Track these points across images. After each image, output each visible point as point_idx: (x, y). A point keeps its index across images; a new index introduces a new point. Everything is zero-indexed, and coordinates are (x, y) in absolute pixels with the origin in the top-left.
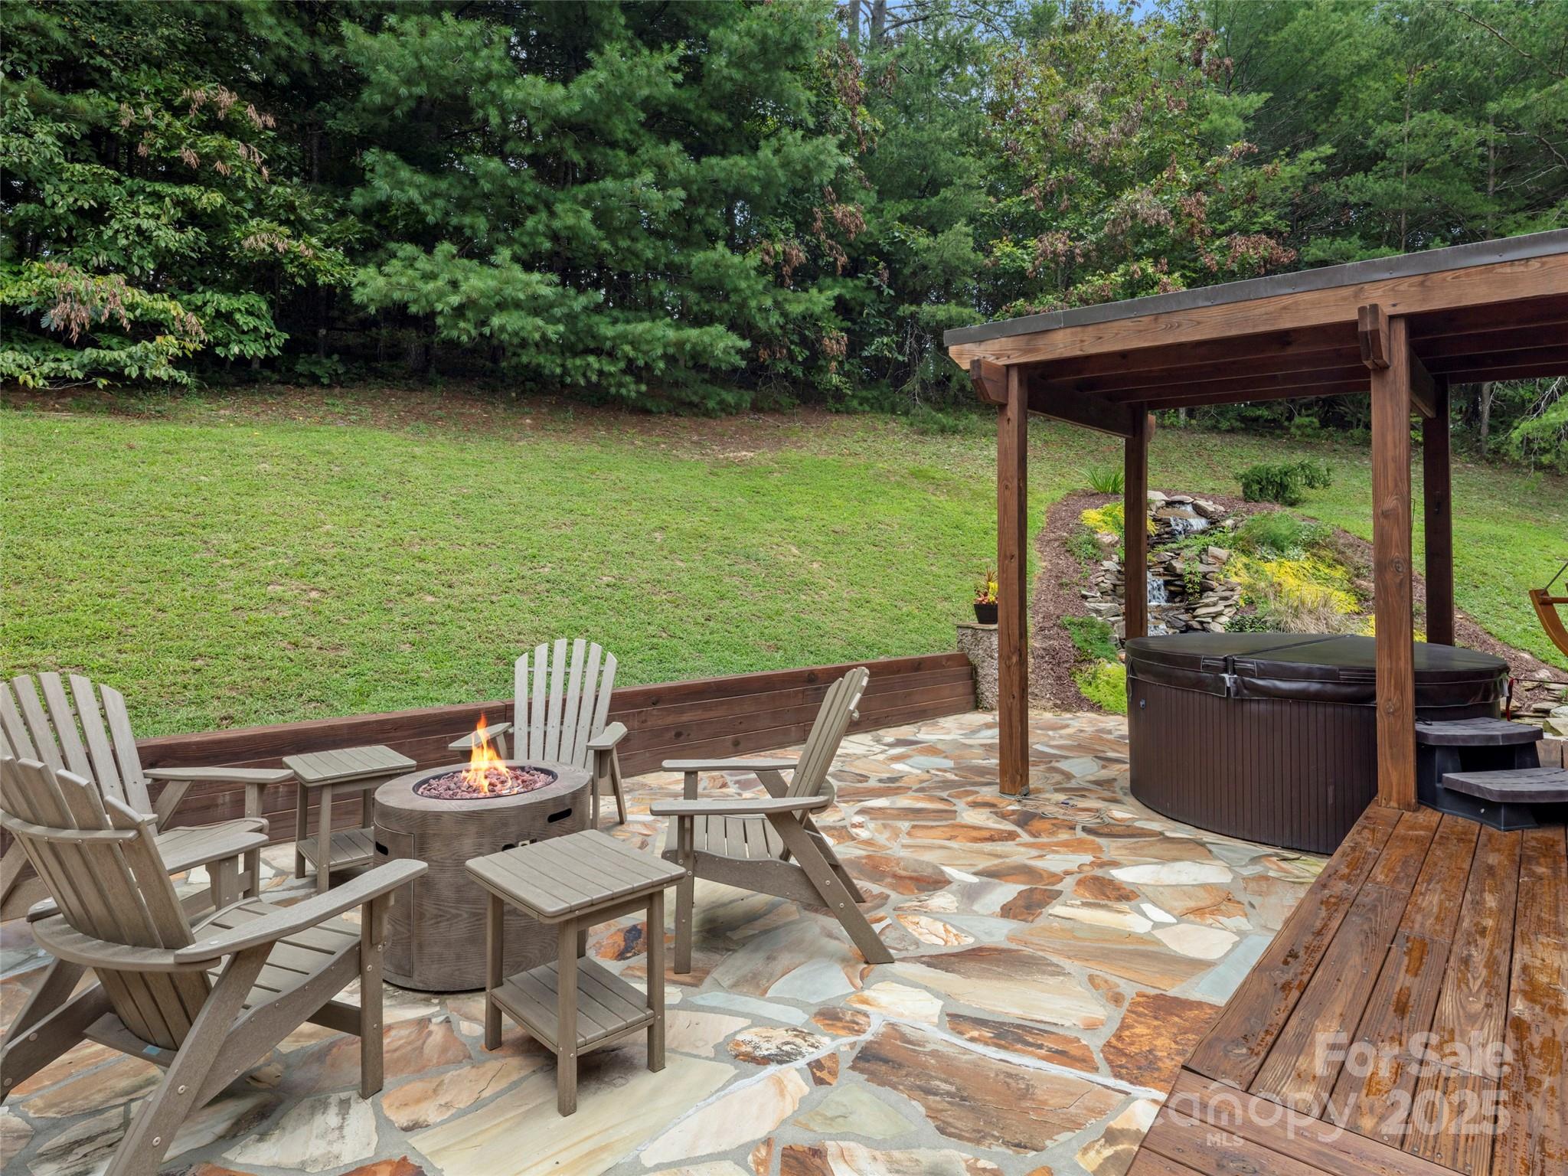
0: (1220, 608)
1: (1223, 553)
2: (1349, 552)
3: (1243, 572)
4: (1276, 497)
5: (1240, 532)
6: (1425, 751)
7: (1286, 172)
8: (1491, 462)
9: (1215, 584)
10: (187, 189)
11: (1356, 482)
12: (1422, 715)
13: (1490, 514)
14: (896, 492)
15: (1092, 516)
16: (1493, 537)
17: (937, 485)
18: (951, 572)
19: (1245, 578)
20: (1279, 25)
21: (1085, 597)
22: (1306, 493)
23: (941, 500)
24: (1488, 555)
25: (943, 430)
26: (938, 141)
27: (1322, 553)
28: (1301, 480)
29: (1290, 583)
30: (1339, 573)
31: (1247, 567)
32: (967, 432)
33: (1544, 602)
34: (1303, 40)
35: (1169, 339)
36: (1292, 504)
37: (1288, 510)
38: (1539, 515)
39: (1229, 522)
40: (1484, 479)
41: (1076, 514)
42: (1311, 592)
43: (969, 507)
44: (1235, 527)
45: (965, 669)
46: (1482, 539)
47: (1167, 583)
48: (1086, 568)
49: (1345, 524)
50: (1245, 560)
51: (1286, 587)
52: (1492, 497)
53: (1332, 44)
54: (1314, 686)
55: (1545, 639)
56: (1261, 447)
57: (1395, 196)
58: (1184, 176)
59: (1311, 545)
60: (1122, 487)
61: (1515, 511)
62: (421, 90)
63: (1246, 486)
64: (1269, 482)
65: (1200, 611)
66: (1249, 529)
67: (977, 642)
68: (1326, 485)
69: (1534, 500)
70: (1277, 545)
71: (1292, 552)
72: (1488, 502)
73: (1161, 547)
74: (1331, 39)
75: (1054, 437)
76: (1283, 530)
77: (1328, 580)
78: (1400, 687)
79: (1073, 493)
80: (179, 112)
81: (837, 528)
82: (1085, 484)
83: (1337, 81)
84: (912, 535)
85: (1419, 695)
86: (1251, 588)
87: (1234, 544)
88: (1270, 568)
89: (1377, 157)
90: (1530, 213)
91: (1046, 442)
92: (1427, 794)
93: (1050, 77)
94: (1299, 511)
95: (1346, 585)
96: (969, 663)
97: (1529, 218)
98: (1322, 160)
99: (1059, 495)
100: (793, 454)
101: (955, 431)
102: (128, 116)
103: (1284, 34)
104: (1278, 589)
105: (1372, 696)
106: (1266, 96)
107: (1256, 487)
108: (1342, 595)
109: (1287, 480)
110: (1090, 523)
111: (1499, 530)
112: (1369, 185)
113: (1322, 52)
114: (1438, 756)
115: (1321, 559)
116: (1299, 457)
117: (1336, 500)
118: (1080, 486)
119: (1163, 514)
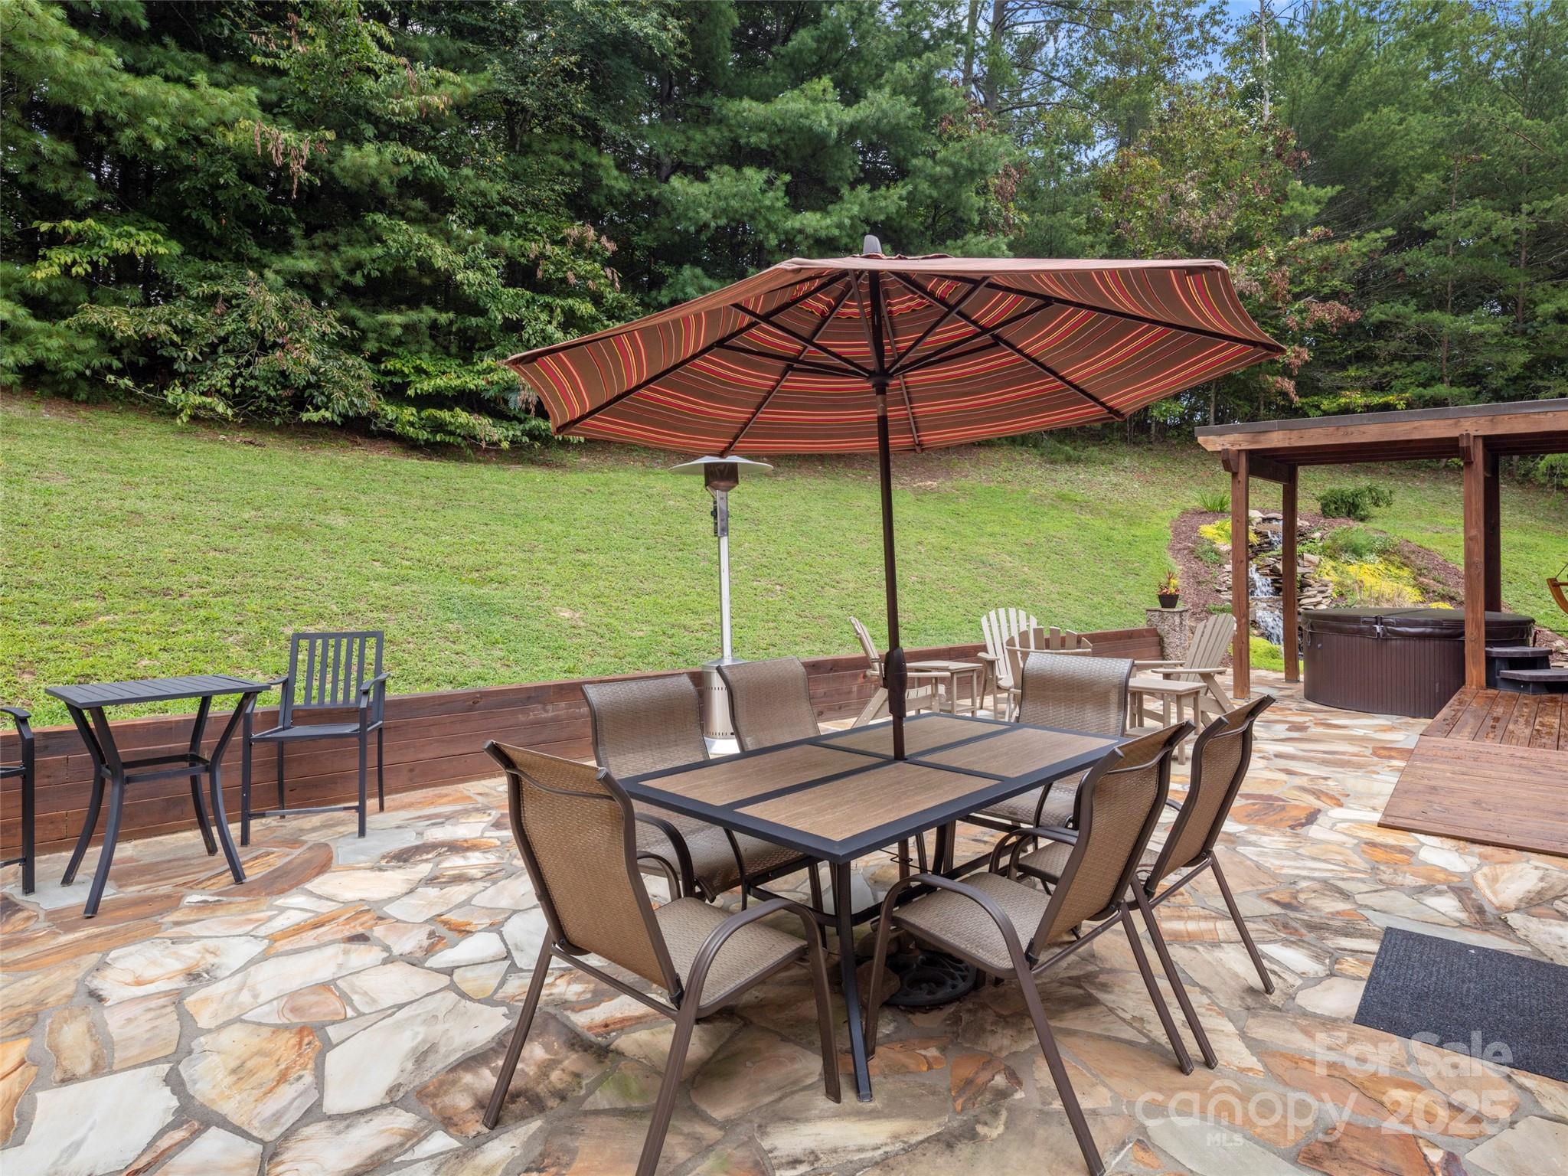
0: (1319, 598)
1: (1315, 558)
2: (1413, 557)
3: (1332, 572)
4: (1349, 514)
5: (1329, 542)
6: (1490, 660)
7: (1355, 247)
8: (1521, 483)
9: (1312, 581)
10: (570, 301)
11: (1410, 501)
12: (1488, 644)
13: (1520, 527)
14: (1053, 512)
15: (1208, 530)
16: (1523, 546)
17: (1082, 506)
18: (1117, 573)
19: (1334, 577)
20: (1347, 124)
21: (1219, 591)
22: (1375, 511)
23: (1086, 518)
24: (1519, 559)
25: (1069, 460)
26: (1068, 225)
27: (1392, 558)
28: (1367, 501)
29: (1369, 581)
30: (1406, 573)
31: (1335, 569)
32: (1088, 461)
33: (1555, 585)
34: (1366, 136)
35: (1346, 441)
36: (1362, 520)
37: (1361, 525)
38: (1559, 527)
39: (1317, 535)
40: (1515, 498)
41: (1194, 529)
42: (1387, 587)
43: (1111, 523)
44: (1322, 539)
45: (1156, 639)
46: (1515, 546)
47: (1274, 581)
48: (1215, 570)
49: (1406, 536)
50: (1332, 563)
51: (1368, 584)
52: (1521, 512)
53: (1393, 139)
54: (1429, 630)
55: (1555, 605)
56: (1330, 472)
57: (1444, 270)
58: (1271, 254)
59: (1383, 552)
60: (1229, 508)
61: (1541, 524)
62: (723, 222)
63: (1324, 507)
64: (1343, 501)
65: (1304, 601)
66: (1334, 540)
67: (1164, 620)
68: (1389, 504)
69: (1555, 515)
70: (1357, 552)
71: (1369, 557)
72: (1518, 516)
73: (1263, 555)
74: (1392, 137)
75: (1159, 464)
76: (1360, 540)
77: (1399, 578)
78: (1478, 628)
79: (1185, 512)
80: (562, 242)
81: (1027, 541)
82: (1196, 504)
83: (1395, 172)
84: (1080, 547)
85: (1488, 634)
86: (1341, 584)
87: (1324, 551)
88: (1352, 569)
89: (1430, 234)
90: (1555, 282)
91: (1153, 469)
92: (1491, 683)
93: (1152, 166)
94: (1370, 525)
95: (1412, 582)
96: (1158, 635)
97: (1554, 286)
98: (1385, 239)
99: (1176, 513)
100: (963, 482)
101: (1078, 461)
102: (533, 249)
103: (1351, 131)
104: (1361, 584)
105: (1463, 634)
106: (1338, 188)
107: (1333, 507)
108: (1409, 589)
109: (1358, 500)
110: (1209, 536)
111: (1527, 539)
112: (1422, 259)
113: (1384, 146)
114: (1497, 663)
115: (1392, 562)
116: (1364, 482)
117: (1396, 516)
118: (1189, 506)
119: (1263, 528)
